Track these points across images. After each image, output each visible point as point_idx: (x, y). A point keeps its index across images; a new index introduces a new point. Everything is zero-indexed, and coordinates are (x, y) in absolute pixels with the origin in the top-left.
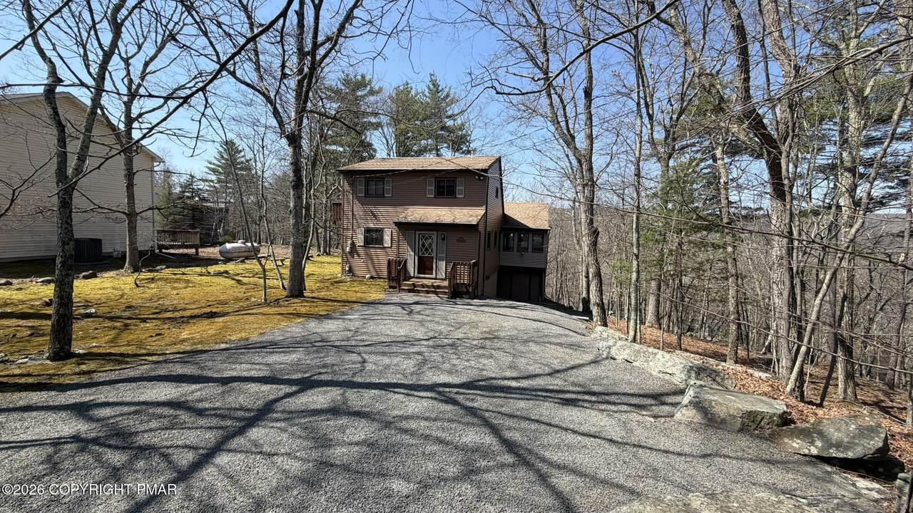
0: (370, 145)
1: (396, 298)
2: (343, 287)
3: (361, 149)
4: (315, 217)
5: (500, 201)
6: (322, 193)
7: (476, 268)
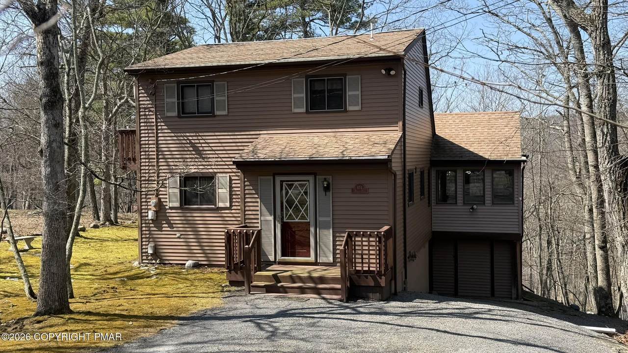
0: (183, 21)
1: (245, 304)
2: (144, 287)
3: (166, 29)
4: (87, 161)
5: (428, 113)
6: (98, 111)
7: (391, 241)
